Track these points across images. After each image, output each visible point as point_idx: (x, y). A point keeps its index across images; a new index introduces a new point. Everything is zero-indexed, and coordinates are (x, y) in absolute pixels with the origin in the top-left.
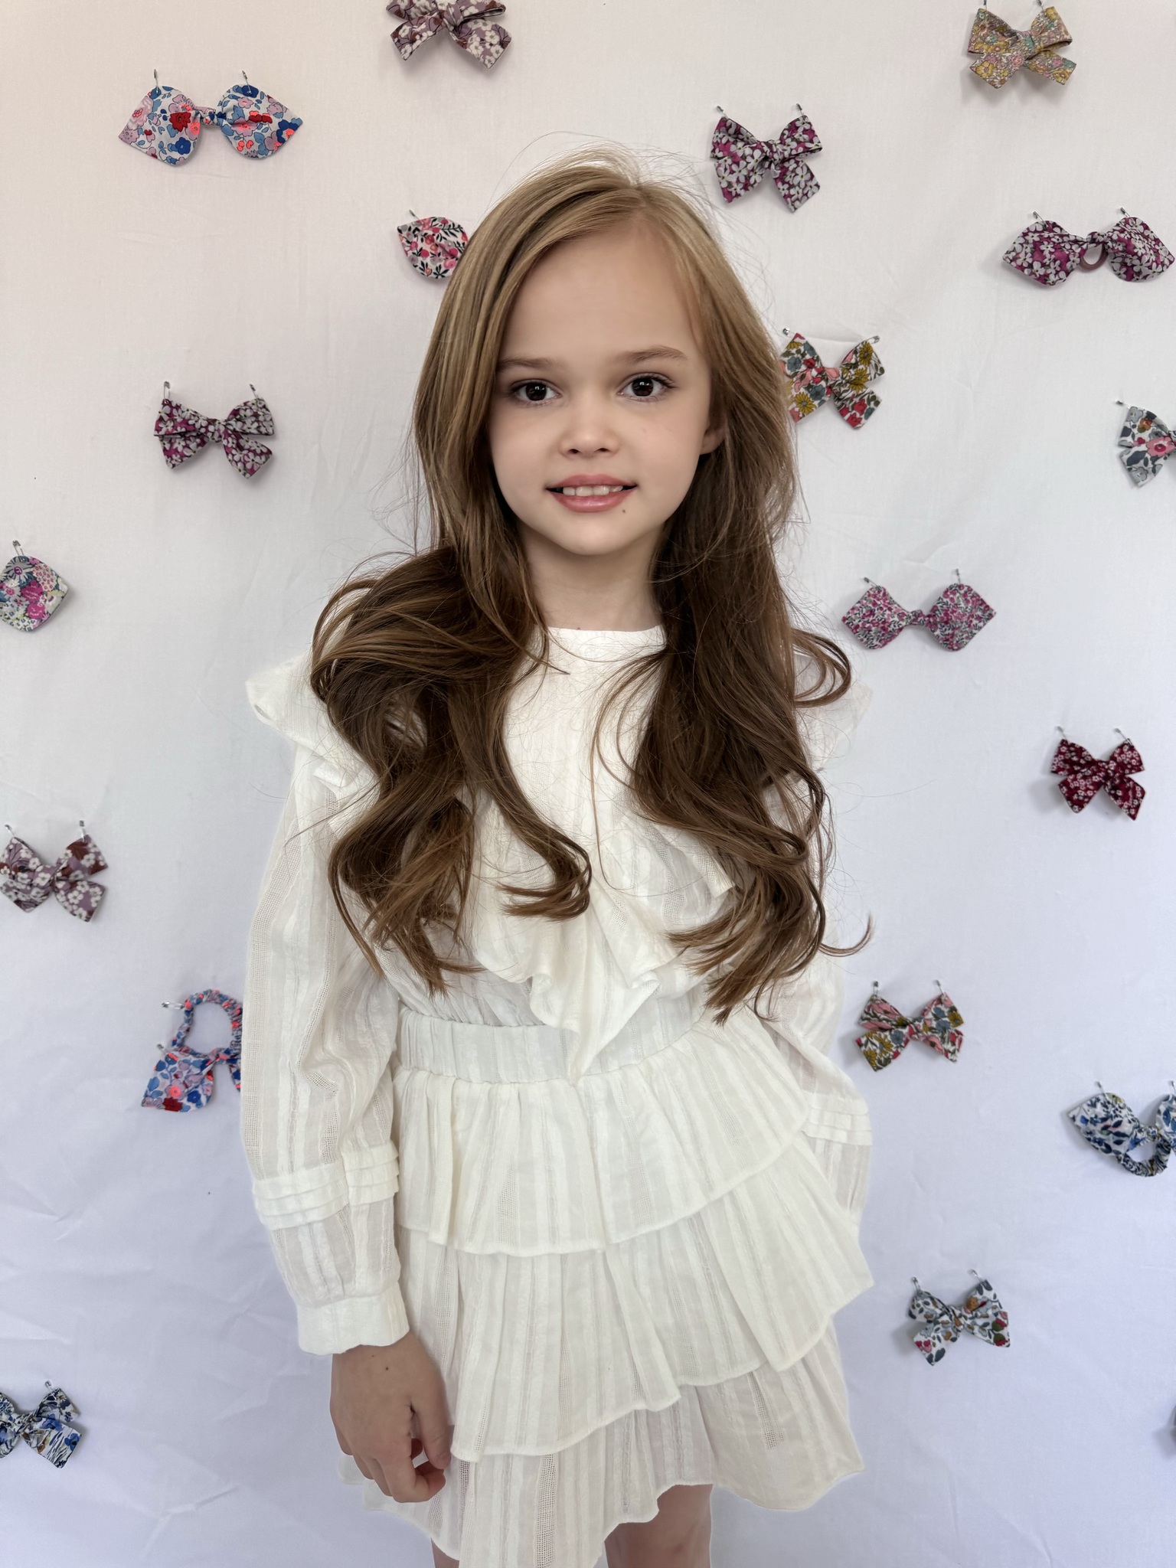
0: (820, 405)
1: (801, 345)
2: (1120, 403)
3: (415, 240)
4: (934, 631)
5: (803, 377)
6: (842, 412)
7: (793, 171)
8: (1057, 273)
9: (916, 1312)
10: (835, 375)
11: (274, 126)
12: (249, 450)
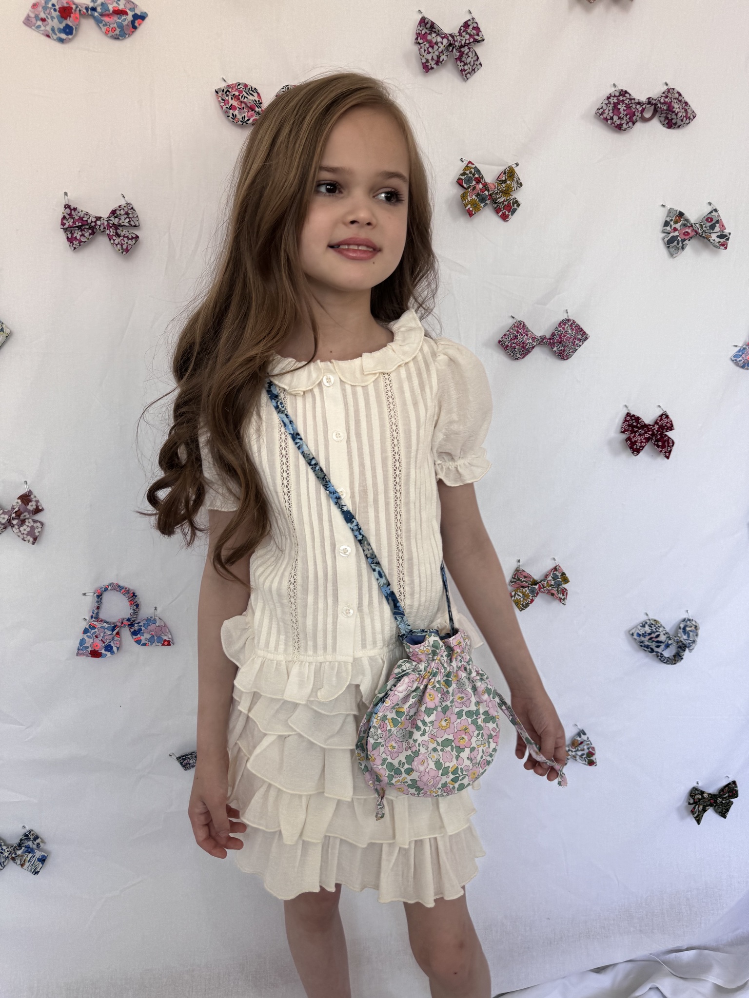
0: (484, 206)
1: (473, 168)
2: (663, 206)
3: (227, 98)
4: (553, 348)
5: (474, 188)
6: (497, 211)
7: (467, 54)
8: (628, 123)
10: (493, 187)
11: (130, 17)
12: (124, 237)
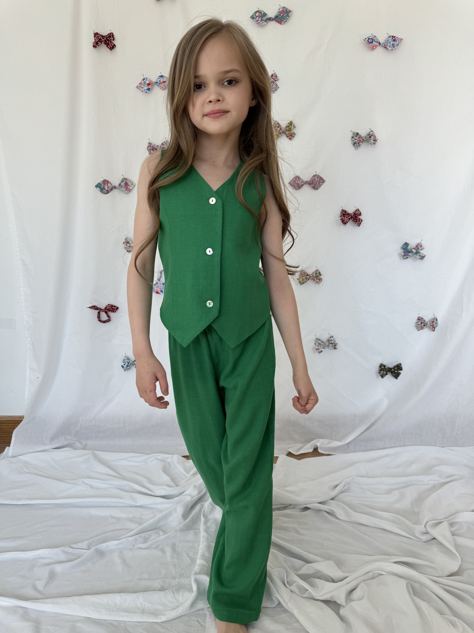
0: (282, 135)
2: (351, 131)
4: (310, 185)
6: (288, 137)
9: (316, 343)
10: (283, 129)
